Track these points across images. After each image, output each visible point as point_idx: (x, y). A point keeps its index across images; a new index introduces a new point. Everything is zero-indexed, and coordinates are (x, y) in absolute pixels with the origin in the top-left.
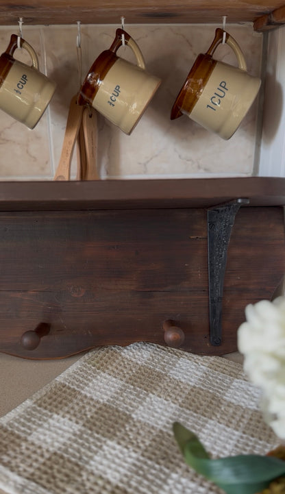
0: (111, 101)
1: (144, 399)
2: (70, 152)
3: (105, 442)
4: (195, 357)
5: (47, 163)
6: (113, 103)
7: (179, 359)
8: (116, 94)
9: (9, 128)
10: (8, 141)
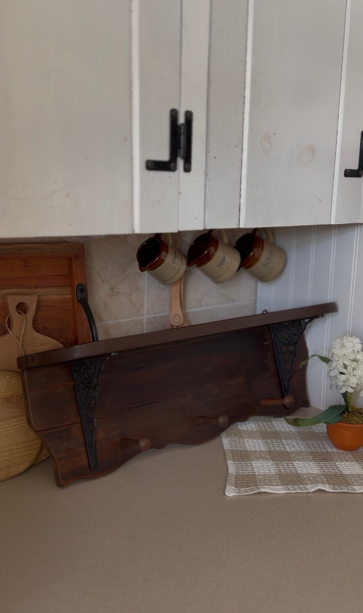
0: (219, 265)
1: (282, 443)
2: (179, 298)
3: (292, 463)
4: (279, 419)
5: (141, 307)
6: (221, 266)
7: (271, 422)
8: (223, 261)
9: (119, 284)
10: (118, 293)
